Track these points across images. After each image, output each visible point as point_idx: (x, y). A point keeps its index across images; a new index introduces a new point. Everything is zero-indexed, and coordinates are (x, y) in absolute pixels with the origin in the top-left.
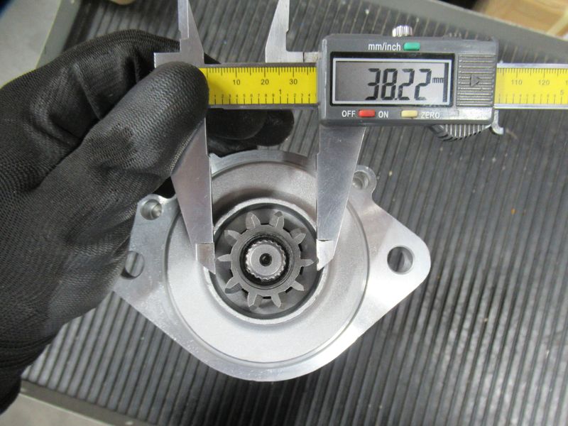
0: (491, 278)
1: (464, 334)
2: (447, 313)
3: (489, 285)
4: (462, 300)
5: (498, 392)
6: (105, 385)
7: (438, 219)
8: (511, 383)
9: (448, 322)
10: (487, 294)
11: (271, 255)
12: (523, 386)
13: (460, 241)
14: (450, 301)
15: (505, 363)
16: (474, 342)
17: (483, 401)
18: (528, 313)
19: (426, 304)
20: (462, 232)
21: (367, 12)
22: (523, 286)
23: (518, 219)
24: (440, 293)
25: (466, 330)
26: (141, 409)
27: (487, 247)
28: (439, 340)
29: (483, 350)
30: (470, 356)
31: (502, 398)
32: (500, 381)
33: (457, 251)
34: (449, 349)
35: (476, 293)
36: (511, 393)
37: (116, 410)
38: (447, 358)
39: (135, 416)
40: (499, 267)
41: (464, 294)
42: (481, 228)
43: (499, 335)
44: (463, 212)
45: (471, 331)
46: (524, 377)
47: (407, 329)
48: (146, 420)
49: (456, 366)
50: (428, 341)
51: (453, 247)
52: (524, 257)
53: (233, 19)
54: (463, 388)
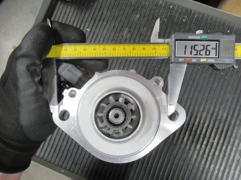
0: (217, 123)
1: (203, 146)
2: (197, 137)
3: (216, 127)
4: (203, 132)
5: (216, 172)
6: (54, 155)
7: (195, 97)
8: (222, 168)
9: (197, 141)
10: (214, 130)
11: (119, 114)
12: (227, 170)
13: (204, 107)
14: (198, 132)
15: (220, 160)
16: (207, 150)
17: (209, 175)
18: (232, 140)
19: (188, 133)
20: (206, 104)
21: (171, 7)
22: (231, 128)
23: (231, 99)
24: (194, 128)
25: (204, 145)
26: (68, 166)
27: (216, 110)
28: (192, 148)
29: (211, 154)
30: (205, 156)
31: (218, 174)
32: (217, 167)
33: (203, 111)
34: (196, 152)
35: (210, 130)
36: (222, 173)
37: (58, 165)
38: (195, 156)
39: (65, 168)
40: (221, 119)
41: (204, 130)
42: (214, 103)
43: (219, 148)
44: (207, 95)
45: (207, 145)
46: (228, 167)
47: (179, 142)
48: (69, 170)
49: (199, 159)
50: (187, 148)
51: (201, 110)
52: (232, 116)
53: (114, 8)
54: (201, 169)
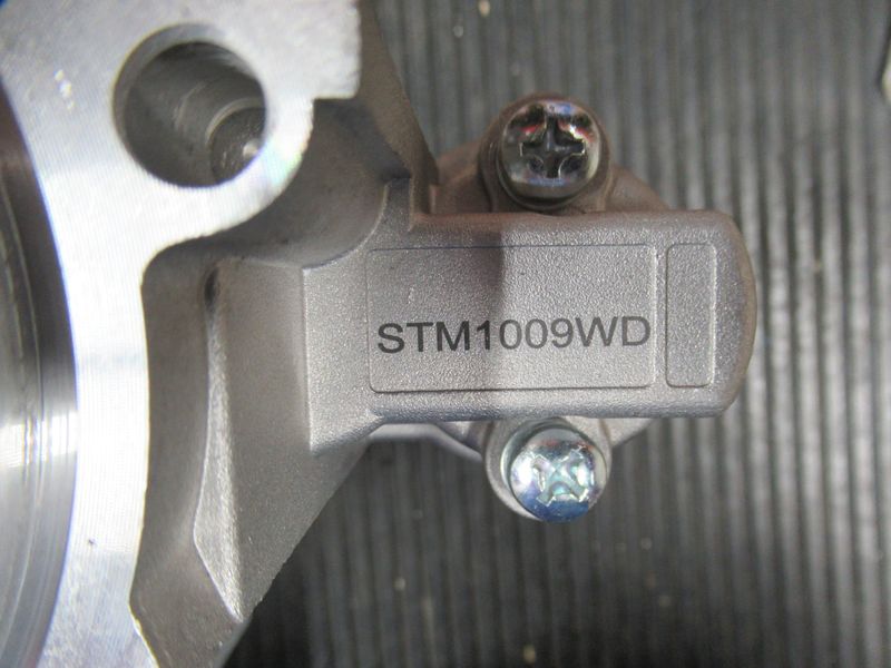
1: (779, 318)
25: (780, 307)
35: (777, 216)
45: (792, 306)
51: (691, 128)
